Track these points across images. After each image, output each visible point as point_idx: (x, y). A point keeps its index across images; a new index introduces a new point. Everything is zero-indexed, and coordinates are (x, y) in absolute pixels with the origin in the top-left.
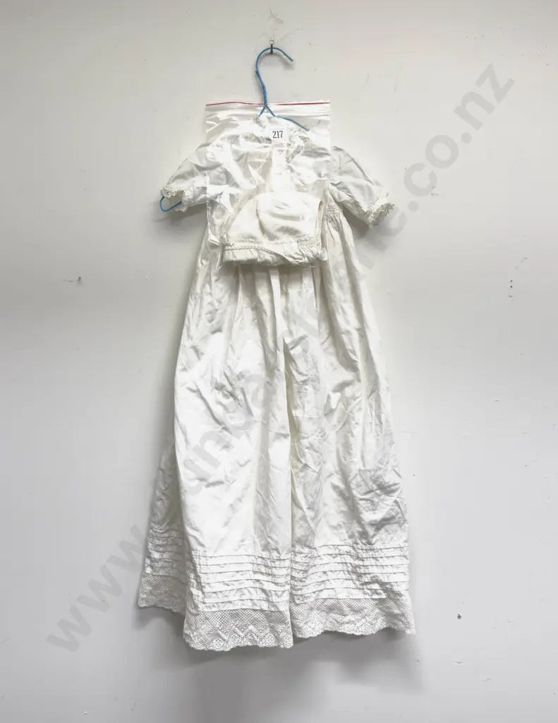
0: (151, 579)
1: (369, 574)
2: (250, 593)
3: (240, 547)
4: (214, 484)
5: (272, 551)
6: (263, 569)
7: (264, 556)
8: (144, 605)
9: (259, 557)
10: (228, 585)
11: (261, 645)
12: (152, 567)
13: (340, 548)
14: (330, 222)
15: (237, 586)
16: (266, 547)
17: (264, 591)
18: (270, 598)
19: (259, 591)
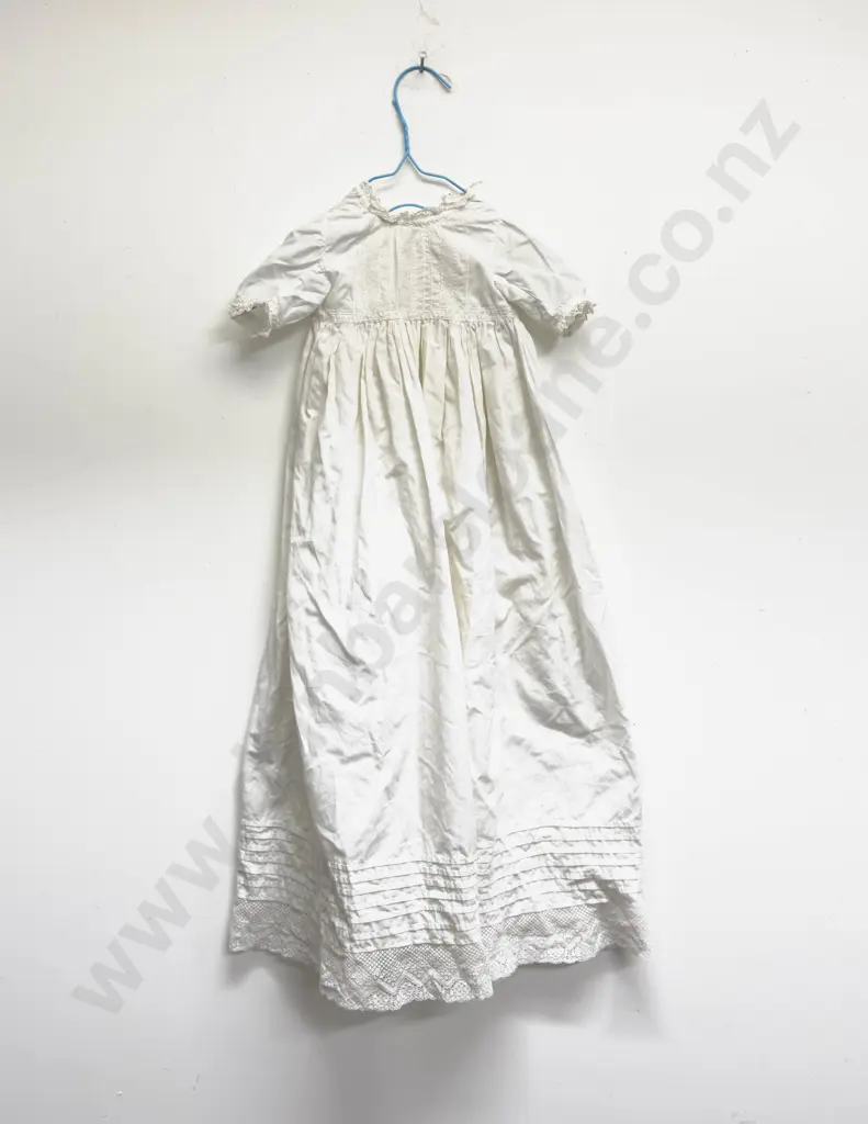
0: (248, 907)
1: (582, 866)
2: (424, 918)
3: (401, 850)
4: (354, 758)
5: (452, 852)
6: (441, 882)
7: (441, 862)
8: (238, 948)
9: (434, 863)
10: (387, 911)
11: (449, 999)
12: (247, 888)
13: (533, 833)
14: (499, 331)
15: (402, 910)
16: (443, 847)
17: (445, 915)
18: (457, 926)
19: (437, 915)
